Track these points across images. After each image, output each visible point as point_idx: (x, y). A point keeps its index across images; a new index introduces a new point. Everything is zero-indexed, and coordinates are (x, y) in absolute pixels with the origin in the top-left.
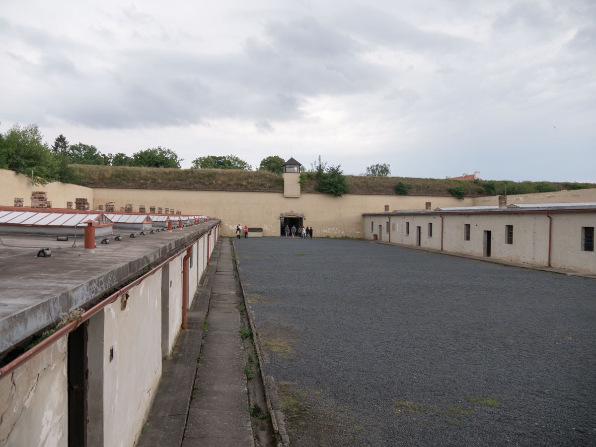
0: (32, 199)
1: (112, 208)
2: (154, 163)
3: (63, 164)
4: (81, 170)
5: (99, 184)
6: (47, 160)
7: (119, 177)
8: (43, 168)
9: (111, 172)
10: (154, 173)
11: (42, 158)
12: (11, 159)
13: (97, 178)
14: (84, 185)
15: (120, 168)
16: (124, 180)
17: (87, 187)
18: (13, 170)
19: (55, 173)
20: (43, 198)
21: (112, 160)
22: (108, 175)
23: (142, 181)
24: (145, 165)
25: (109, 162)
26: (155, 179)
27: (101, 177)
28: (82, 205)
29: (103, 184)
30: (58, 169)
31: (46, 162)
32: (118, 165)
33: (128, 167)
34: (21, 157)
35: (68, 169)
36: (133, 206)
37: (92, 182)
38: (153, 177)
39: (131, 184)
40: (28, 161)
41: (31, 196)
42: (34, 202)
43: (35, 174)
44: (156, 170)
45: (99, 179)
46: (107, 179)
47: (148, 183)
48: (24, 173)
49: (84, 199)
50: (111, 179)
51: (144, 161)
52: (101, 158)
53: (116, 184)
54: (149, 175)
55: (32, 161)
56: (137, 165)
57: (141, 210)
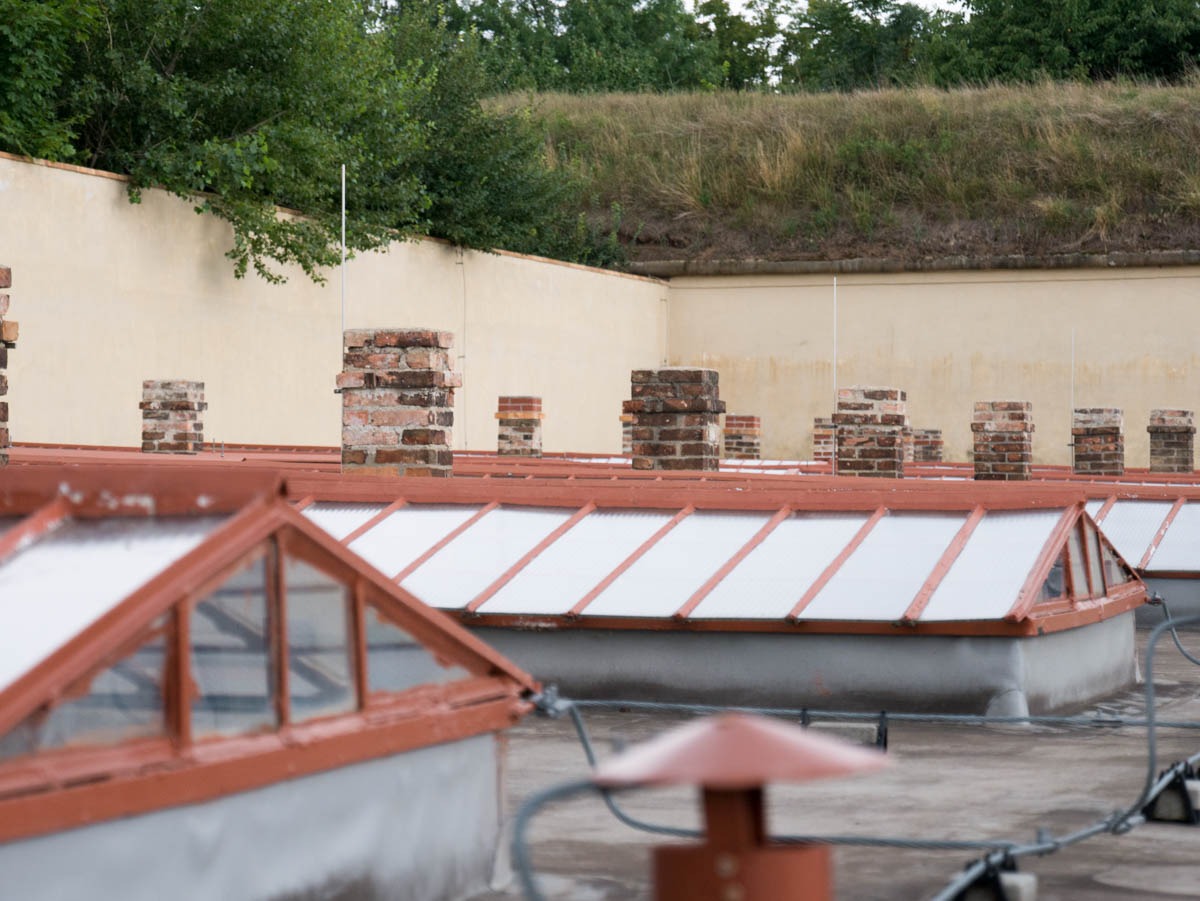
0: (345, 391)
1: (891, 440)
2: (1135, 48)
3: (448, 101)
4: (569, 139)
5: (708, 240)
6: (340, 75)
7: (863, 181)
8: (312, 136)
9: (795, 140)
10: (1146, 129)
11: (306, 62)
12: (90, 79)
13: (690, 200)
14: (597, 256)
15: (864, 102)
16: (901, 199)
17: (624, 269)
18: (100, 164)
19: (394, 175)
20: (427, 379)
21: (776, 43)
22: (773, 169)
23: (1045, 204)
24: (1062, 72)
25: (758, 62)
26: (1153, 183)
27: (724, 186)
28: (681, 423)
29: (739, 242)
30: (412, 138)
31: (330, 88)
32: (844, 84)
33: (928, 96)
34: (153, 63)
35: (482, 133)
36: (1033, 417)
37: (658, 230)
38: (1141, 165)
39: (955, 232)
40: (206, 89)
41: (338, 366)
42: (363, 414)
43: (264, 191)
44: (1162, 104)
45: (705, 203)
46: (764, 198)
47: (1100, 211)
48: (176, 183)
49: (696, 377)
50: (796, 196)
51: (1058, 35)
52: (692, 32)
53: (843, 235)
54: (1097, 148)
55: (231, 86)
56: (1001, 71)
57: (1088, 446)
